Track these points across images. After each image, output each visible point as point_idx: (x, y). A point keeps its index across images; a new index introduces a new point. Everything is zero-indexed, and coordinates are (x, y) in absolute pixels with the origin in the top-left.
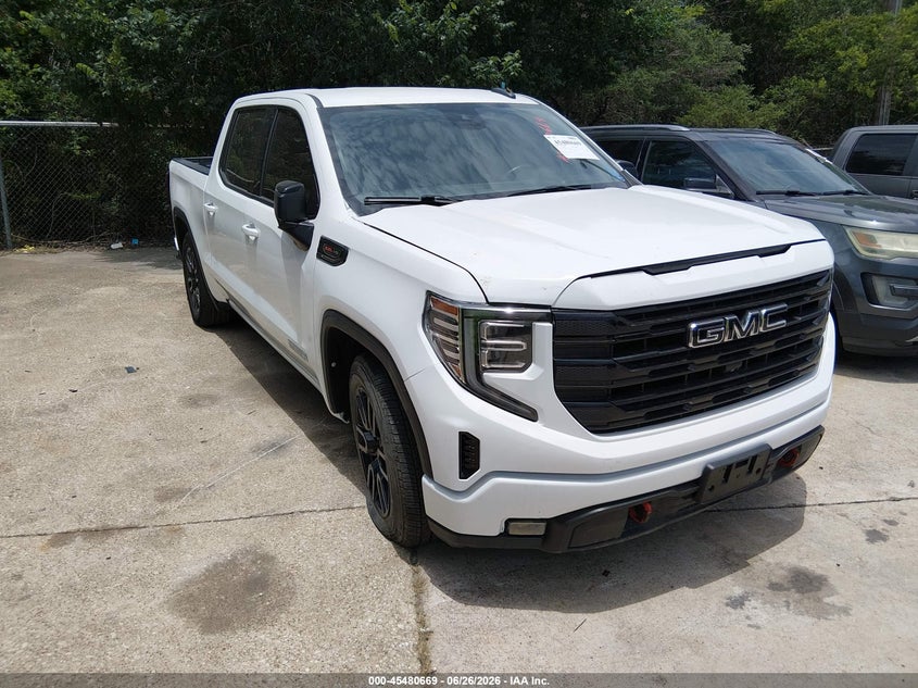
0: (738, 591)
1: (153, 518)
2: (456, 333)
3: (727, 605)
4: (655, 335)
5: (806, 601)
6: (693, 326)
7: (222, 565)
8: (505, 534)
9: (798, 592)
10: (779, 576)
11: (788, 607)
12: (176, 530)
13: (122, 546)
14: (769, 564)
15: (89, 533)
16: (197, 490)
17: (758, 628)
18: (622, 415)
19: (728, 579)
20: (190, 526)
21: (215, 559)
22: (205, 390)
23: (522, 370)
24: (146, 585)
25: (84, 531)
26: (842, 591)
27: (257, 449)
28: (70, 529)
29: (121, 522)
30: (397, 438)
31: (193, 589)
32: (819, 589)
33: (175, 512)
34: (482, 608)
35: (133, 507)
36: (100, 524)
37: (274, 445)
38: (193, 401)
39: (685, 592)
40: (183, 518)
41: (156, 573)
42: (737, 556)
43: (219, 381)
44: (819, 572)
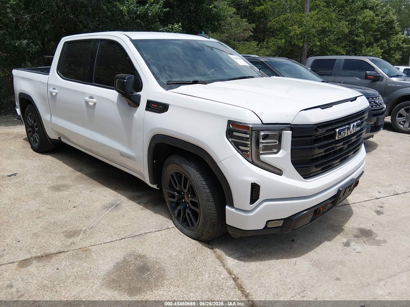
0: (345, 240)
1: (70, 246)
2: (248, 138)
3: (344, 246)
4: (326, 134)
5: (370, 240)
6: (337, 130)
7: (121, 263)
8: (266, 227)
9: (365, 237)
10: (355, 232)
11: (365, 243)
12: (86, 250)
13: (62, 262)
14: (349, 228)
15: (39, 258)
16: (85, 230)
17: (360, 253)
18: (314, 170)
19: (339, 236)
20: (92, 247)
21: (115, 261)
22: (60, 182)
23: (276, 153)
24: (86, 279)
25: (35, 258)
26: (380, 235)
27: (105, 208)
28: (26, 258)
29: (53, 251)
30: (208, 191)
31: (113, 276)
32: (372, 235)
33: (79, 241)
34: (252, 263)
35: (56, 243)
36: (42, 253)
37: (112, 205)
38: (57, 188)
39: (327, 243)
40: (86, 244)
41: (88, 272)
42: (337, 226)
43: (64, 178)
44: (368, 229)
